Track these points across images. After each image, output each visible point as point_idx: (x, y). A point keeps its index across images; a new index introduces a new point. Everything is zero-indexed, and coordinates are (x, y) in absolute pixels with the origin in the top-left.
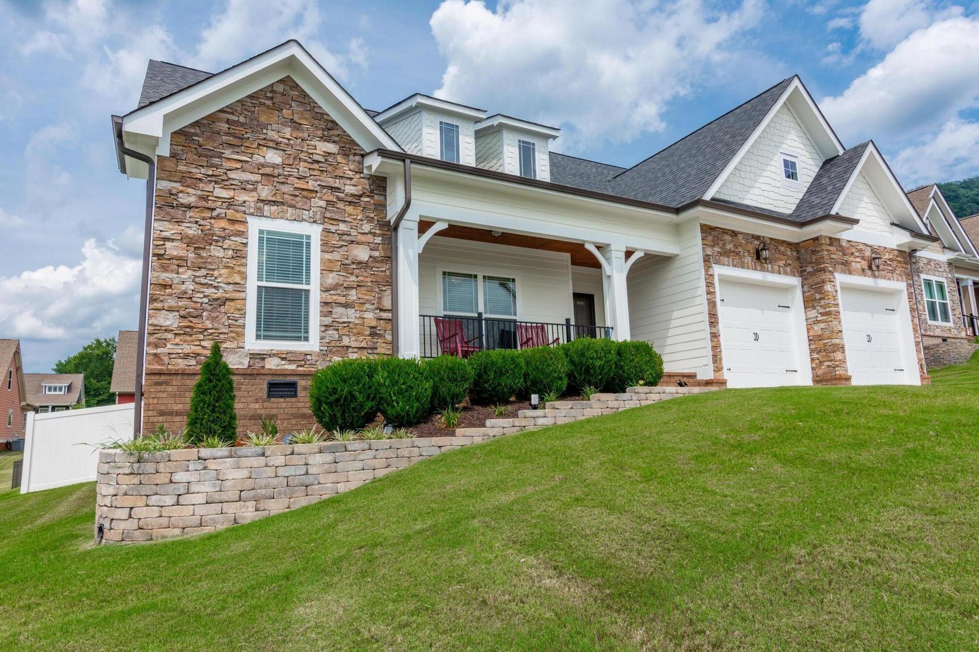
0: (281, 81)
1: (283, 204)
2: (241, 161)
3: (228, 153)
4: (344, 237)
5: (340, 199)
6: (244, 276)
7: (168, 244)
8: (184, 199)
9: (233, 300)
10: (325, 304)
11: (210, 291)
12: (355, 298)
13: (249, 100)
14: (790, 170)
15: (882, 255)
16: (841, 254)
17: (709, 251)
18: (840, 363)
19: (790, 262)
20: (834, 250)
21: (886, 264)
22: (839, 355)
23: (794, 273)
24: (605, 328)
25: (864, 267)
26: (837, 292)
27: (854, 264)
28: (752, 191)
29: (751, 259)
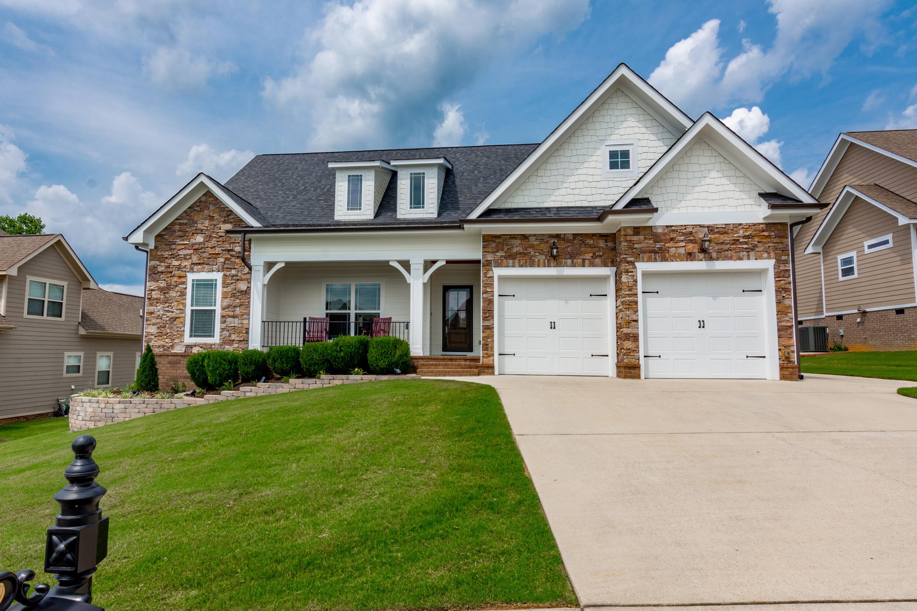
0: (204, 195)
1: (203, 264)
2: (185, 244)
3: (179, 241)
4: (234, 278)
5: (232, 256)
6: (184, 305)
7: (153, 292)
8: (160, 269)
9: (179, 318)
10: (223, 317)
11: (169, 314)
12: (239, 312)
13: (189, 210)
14: (619, 160)
15: (732, 233)
16: (652, 242)
17: (490, 257)
18: (629, 351)
19: (601, 254)
20: (640, 239)
21: (738, 243)
22: (628, 344)
23: (606, 263)
24: (404, 322)
25: (690, 251)
26: (637, 282)
27: (673, 250)
28: (557, 193)
29: (544, 257)
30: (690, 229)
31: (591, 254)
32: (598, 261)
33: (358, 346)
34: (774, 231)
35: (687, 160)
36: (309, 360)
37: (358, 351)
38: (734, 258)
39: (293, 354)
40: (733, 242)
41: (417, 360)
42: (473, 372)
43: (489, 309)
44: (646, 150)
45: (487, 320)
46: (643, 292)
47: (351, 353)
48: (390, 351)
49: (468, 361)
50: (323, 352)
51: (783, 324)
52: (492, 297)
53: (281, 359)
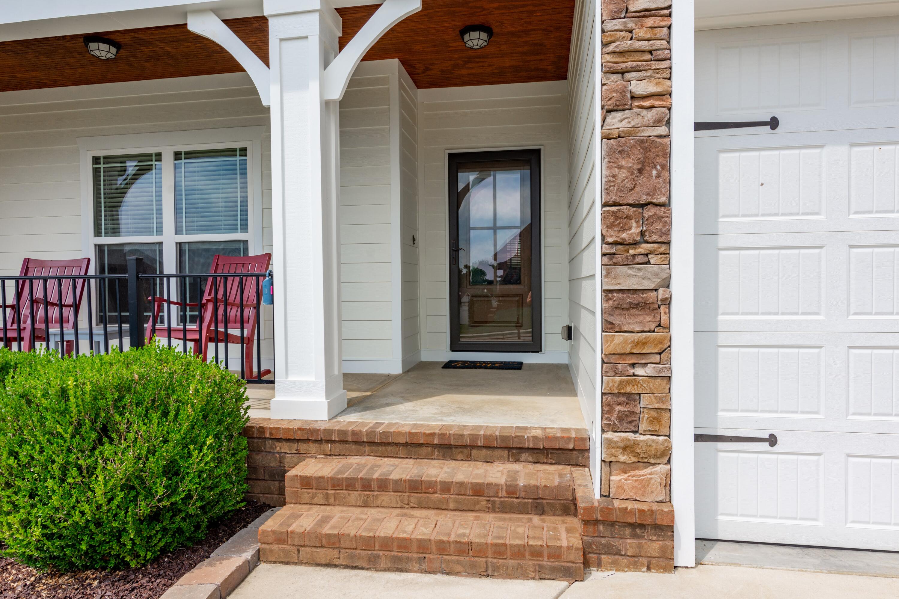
41: (295, 446)
43: (644, 199)
45: (631, 262)
49: (524, 456)
52: (662, 130)
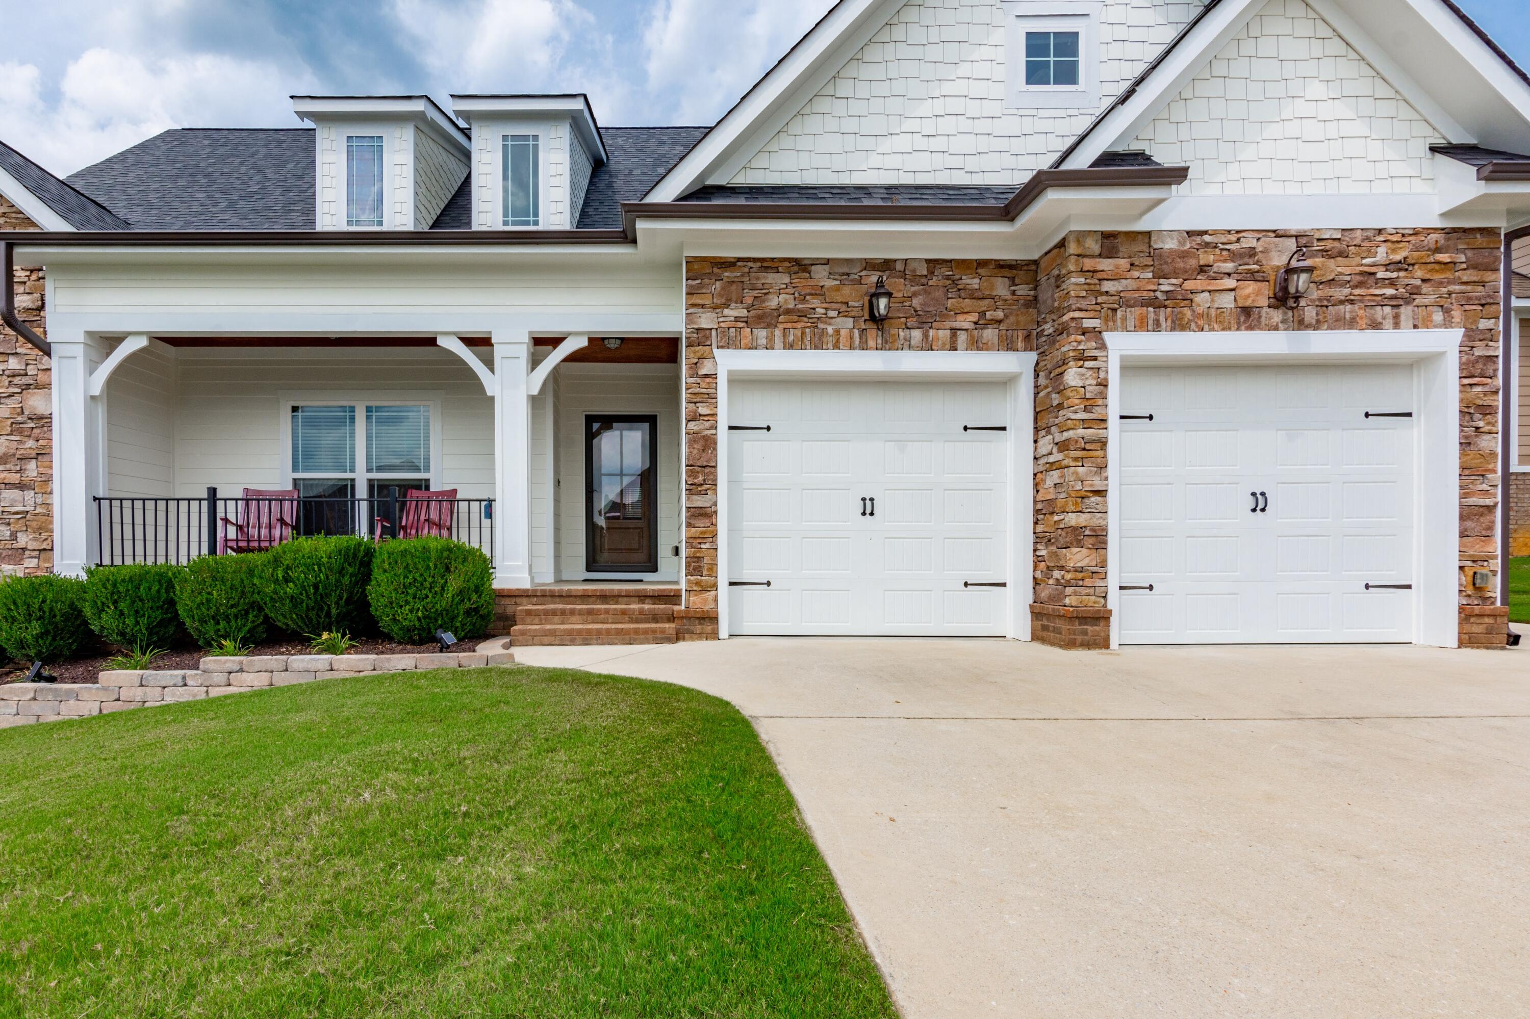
4: (16, 380)
12: (35, 474)
14: (1052, 59)
15: (1357, 254)
16: (1150, 275)
17: (706, 320)
18: (1080, 575)
19: (1000, 314)
20: (1117, 267)
21: (1371, 281)
22: (1078, 557)
23: (1012, 342)
24: (480, 501)
25: (1248, 303)
26: (1106, 386)
27: (1202, 300)
28: (886, 145)
29: (850, 322)
30: (1249, 242)
31: (974, 317)
32: (990, 334)
33: (336, 567)
34: (1463, 251)
35: (1248, 47)
36: (198, 607)
37: (338, 581)
38: (1363, 323)
39: (155, 588)
40: (1359, 278)
41: (513, 600)
42: (663, 631)
43: (705, 464)
44: (1121, 32)
45: (699, 493)
46: (1122, 417)
47: (316, 587)
48: (430, 580)
49: (647, 601)
50: (242, 581)
51: (1473, 501)
52: (713, 431)
53: (115, 602)
